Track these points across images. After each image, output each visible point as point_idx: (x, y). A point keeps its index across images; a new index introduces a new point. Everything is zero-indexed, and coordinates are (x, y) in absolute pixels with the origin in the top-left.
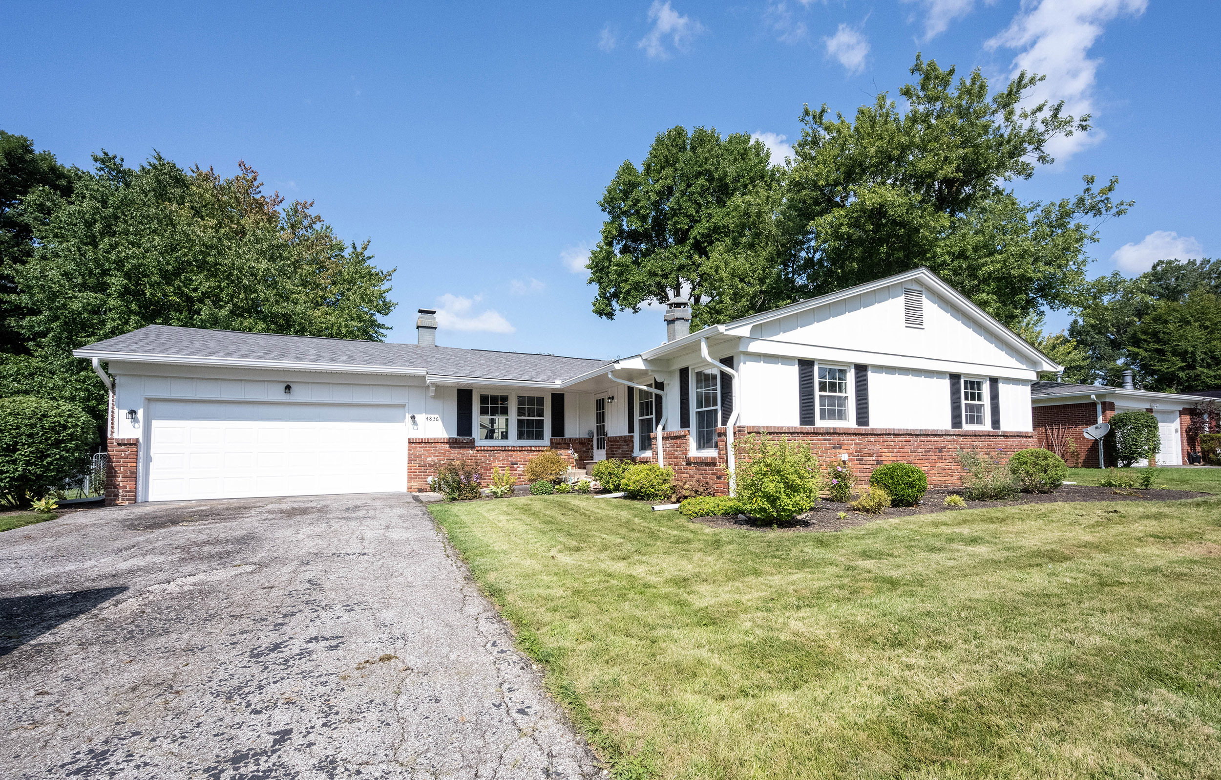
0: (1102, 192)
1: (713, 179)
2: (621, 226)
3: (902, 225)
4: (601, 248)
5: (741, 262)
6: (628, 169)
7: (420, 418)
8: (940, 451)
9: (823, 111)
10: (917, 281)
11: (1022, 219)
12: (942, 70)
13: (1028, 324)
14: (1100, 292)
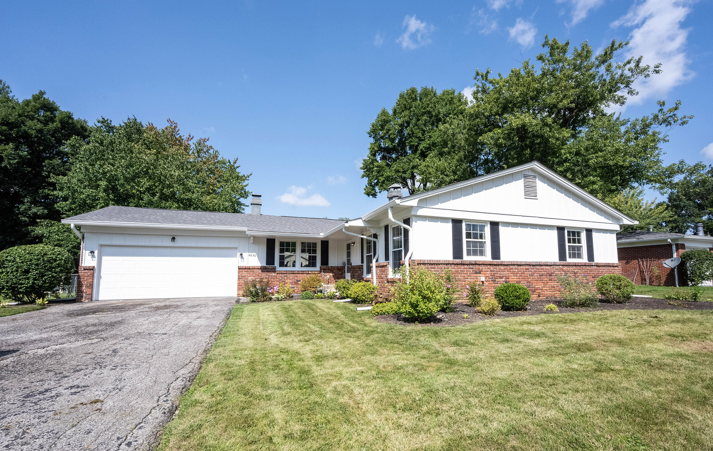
0: (670, 111)
1: (432, 116)
2: (380, 145)
3: (538, 137)
4: (370, 158)
5: (442, 163)
6: (384, 113)
7: (245, 255)
8: (550, 275)
9: (488, 72)
10: (532, 170)
11: (617, 130)
12: (561, 43)
13: (633, 195)
14: (671, 173)
